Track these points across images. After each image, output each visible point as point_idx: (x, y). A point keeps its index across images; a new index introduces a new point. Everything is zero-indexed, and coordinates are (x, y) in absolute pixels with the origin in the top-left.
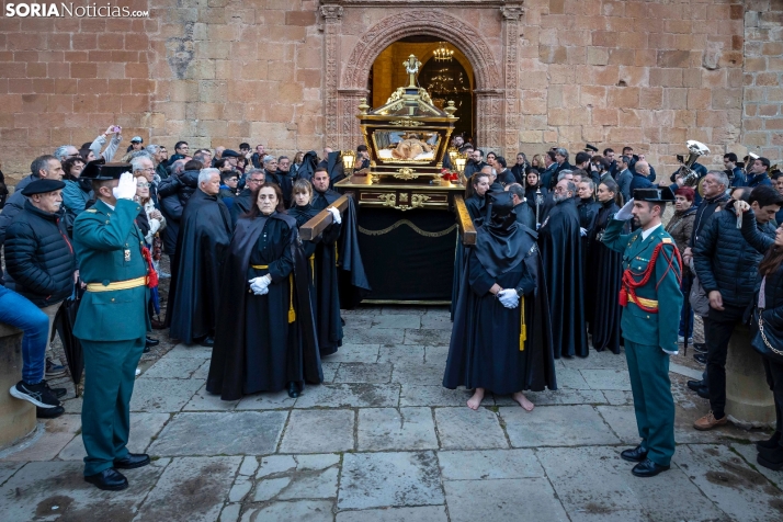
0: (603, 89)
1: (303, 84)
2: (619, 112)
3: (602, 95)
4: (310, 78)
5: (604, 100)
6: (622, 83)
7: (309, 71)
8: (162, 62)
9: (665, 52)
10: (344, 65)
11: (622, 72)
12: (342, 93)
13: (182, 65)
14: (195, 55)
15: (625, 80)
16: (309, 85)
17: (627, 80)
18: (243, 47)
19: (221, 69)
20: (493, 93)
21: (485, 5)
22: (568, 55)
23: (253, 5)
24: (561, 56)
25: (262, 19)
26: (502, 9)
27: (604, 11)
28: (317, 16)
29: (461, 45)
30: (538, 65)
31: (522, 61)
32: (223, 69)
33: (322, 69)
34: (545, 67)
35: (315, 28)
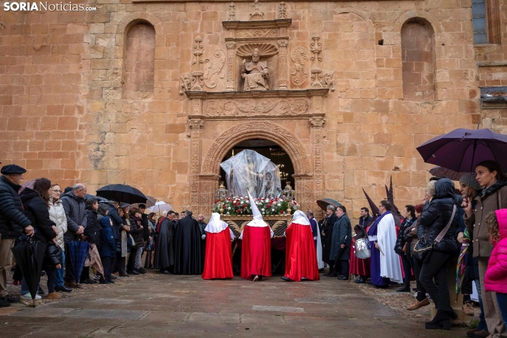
0: (383, 173)
1: (176, 172)
2: (397, 189)
3: (383, 177)
4: (181, 167)
5: (385, 181)
6: (397, 168)
7: (181, 163)
8: (85, 158)
10: (204, 159)
11: (397, 161)
12: (202, 177)
13: (98, 160)
14: (106, 154)
15: (399, 167)
16: (180, 172)
17: (400, 166)
18: (137, 148)
19: (122, 162)
20: (306, 176)
21: (299, 117)
22: (358, 150)
23: (145, 120)
24: (353, 151)
25: (151, 129)
26: (311, 119)
27: (382, 120)
28: (187, 127)
29: (283, 144)
30: (336, 158)
31: (326, 154)
32: (124, 163)
33: (189, 161)
34: (341, 159)
35: (185, 135)
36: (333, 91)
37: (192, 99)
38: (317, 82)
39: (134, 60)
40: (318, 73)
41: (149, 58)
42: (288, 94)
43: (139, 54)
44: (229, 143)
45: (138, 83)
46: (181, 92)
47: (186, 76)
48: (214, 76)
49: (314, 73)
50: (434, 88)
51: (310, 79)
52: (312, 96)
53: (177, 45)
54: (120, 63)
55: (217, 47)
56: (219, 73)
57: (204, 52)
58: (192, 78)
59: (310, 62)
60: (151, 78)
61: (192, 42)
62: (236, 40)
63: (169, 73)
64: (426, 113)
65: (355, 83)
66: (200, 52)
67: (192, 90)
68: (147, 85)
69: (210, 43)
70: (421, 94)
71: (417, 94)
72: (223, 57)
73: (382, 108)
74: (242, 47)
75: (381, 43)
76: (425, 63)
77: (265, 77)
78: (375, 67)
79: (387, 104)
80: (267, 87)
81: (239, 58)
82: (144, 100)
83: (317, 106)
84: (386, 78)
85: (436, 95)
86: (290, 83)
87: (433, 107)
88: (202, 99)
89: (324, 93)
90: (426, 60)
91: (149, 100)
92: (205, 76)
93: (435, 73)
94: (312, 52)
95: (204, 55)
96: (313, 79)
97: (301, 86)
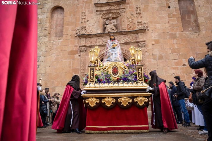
1: (73, 73)
2: (185, 75)
3: (178, 70)
5: (179, 72)
7: (76, 69)
9: (199, 54)
10: (87, 66)
11: (184, 61)
12: (86, 75)
14: (40, 66)
15: (185, 64)
16: (75, 73)
18: (55, 63)
21: (133, 43)
22: (163, 57)
23: (59, 50)
24: (161, 58)
25: (61, 54)
26: (138, 44)
27: (173, 42)
28: (78, 51)
29: (126, 57)
30: (153, 61)
31: (147, 60)
32: (48, 70)
33: (79, 68)
34: (156, 62)
35: (78, 55)
36: (148, 30)
37: (81, 38)
38: (140, 26)
39: (55, 23)
40: (140, 22)
41: (61, 22)
42: (126, 33)
43: (57, 21)
45: (56, 33)
46: (76, 35)
47: (78, 28)
48: (91, 27)
49: (139, 23)
50: (198, 26)
51: (136, 26)
52: (138, 33)
53: (74, 15)
54: (48, 25)
55: (92, 15)
56: (93, 26)
57: (86, 17)
58: (81, 29)
59: (136, 18)
60: (62, 31)
61: (81, 13)
62: (101, 11)
63: (70, 28)
64: (196, 37)
65: (158, 26)
66: (85, 17)
67: (81, 34)
68: (60, 34)
69: (89, 13)
70: (192, 29)
71: (190, 29)
72: (95, 19)
73: (173, 37)
74: (104, 14)
75: (169, 7)
76: (192, 15)
77: (115, 26)
78: (168, 18)
79: (175, 34)
80: (117, 31)
81: (103, 19)
82: (59, 41)
83: (141, 37)
84: (173, 22)
85: (199, 29)
86: (127, 28)
87: (199, 35)
88: (86, 38)
89: (144, 31)
90: (192, 14)
91: (61, 40)
92: (87, 28)
93: (197, 19)
94: (137, 13)
95: (86, 19)
96: (139, 25)
97: (133, 29)
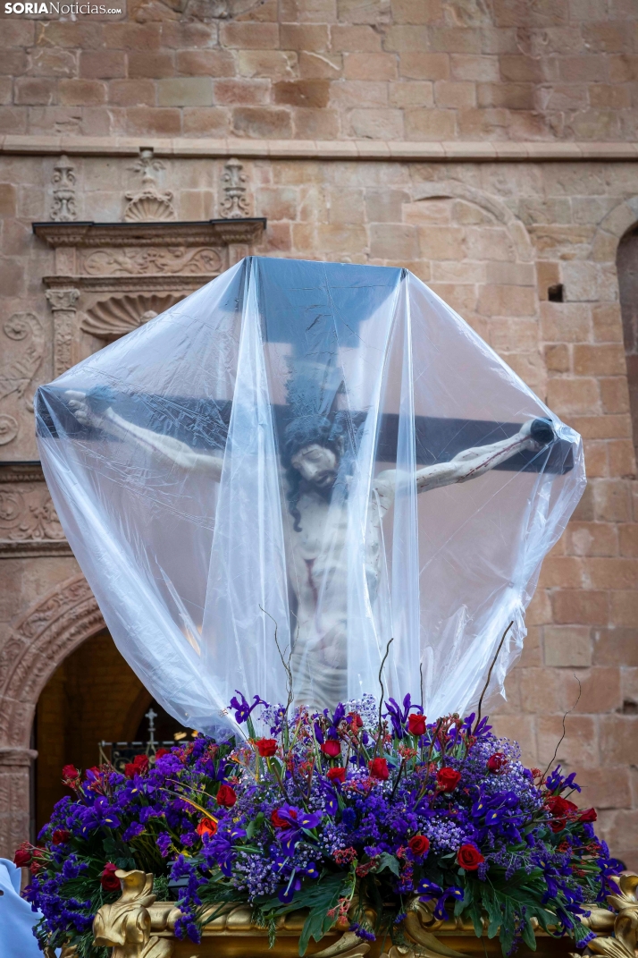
0: (589, 723)
2: (631, 774)
3: (588, 738)
11: (629, 680)
15: (635, 699)
44: (66, 635)
55: (15, 305)
56: (23, 392)
62: (80, 283)
74: (101, 305)
75: (556, 294)
78: (544, 373)
81: (91, 339)
